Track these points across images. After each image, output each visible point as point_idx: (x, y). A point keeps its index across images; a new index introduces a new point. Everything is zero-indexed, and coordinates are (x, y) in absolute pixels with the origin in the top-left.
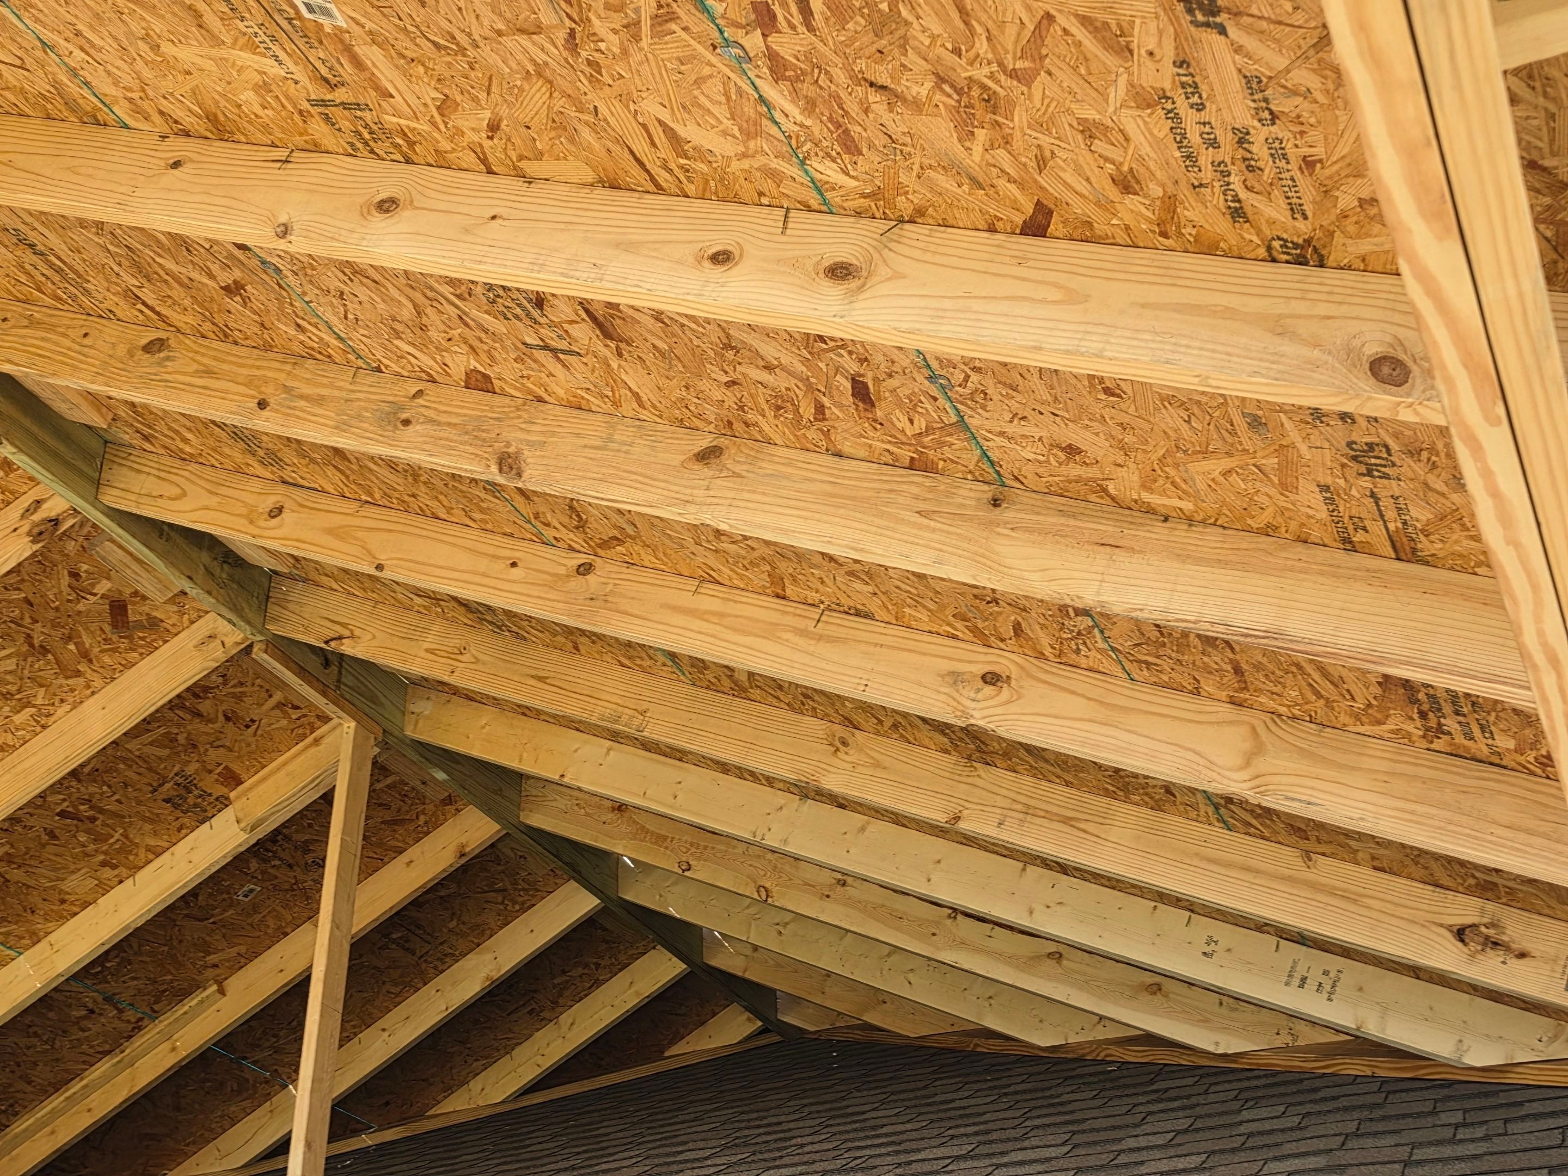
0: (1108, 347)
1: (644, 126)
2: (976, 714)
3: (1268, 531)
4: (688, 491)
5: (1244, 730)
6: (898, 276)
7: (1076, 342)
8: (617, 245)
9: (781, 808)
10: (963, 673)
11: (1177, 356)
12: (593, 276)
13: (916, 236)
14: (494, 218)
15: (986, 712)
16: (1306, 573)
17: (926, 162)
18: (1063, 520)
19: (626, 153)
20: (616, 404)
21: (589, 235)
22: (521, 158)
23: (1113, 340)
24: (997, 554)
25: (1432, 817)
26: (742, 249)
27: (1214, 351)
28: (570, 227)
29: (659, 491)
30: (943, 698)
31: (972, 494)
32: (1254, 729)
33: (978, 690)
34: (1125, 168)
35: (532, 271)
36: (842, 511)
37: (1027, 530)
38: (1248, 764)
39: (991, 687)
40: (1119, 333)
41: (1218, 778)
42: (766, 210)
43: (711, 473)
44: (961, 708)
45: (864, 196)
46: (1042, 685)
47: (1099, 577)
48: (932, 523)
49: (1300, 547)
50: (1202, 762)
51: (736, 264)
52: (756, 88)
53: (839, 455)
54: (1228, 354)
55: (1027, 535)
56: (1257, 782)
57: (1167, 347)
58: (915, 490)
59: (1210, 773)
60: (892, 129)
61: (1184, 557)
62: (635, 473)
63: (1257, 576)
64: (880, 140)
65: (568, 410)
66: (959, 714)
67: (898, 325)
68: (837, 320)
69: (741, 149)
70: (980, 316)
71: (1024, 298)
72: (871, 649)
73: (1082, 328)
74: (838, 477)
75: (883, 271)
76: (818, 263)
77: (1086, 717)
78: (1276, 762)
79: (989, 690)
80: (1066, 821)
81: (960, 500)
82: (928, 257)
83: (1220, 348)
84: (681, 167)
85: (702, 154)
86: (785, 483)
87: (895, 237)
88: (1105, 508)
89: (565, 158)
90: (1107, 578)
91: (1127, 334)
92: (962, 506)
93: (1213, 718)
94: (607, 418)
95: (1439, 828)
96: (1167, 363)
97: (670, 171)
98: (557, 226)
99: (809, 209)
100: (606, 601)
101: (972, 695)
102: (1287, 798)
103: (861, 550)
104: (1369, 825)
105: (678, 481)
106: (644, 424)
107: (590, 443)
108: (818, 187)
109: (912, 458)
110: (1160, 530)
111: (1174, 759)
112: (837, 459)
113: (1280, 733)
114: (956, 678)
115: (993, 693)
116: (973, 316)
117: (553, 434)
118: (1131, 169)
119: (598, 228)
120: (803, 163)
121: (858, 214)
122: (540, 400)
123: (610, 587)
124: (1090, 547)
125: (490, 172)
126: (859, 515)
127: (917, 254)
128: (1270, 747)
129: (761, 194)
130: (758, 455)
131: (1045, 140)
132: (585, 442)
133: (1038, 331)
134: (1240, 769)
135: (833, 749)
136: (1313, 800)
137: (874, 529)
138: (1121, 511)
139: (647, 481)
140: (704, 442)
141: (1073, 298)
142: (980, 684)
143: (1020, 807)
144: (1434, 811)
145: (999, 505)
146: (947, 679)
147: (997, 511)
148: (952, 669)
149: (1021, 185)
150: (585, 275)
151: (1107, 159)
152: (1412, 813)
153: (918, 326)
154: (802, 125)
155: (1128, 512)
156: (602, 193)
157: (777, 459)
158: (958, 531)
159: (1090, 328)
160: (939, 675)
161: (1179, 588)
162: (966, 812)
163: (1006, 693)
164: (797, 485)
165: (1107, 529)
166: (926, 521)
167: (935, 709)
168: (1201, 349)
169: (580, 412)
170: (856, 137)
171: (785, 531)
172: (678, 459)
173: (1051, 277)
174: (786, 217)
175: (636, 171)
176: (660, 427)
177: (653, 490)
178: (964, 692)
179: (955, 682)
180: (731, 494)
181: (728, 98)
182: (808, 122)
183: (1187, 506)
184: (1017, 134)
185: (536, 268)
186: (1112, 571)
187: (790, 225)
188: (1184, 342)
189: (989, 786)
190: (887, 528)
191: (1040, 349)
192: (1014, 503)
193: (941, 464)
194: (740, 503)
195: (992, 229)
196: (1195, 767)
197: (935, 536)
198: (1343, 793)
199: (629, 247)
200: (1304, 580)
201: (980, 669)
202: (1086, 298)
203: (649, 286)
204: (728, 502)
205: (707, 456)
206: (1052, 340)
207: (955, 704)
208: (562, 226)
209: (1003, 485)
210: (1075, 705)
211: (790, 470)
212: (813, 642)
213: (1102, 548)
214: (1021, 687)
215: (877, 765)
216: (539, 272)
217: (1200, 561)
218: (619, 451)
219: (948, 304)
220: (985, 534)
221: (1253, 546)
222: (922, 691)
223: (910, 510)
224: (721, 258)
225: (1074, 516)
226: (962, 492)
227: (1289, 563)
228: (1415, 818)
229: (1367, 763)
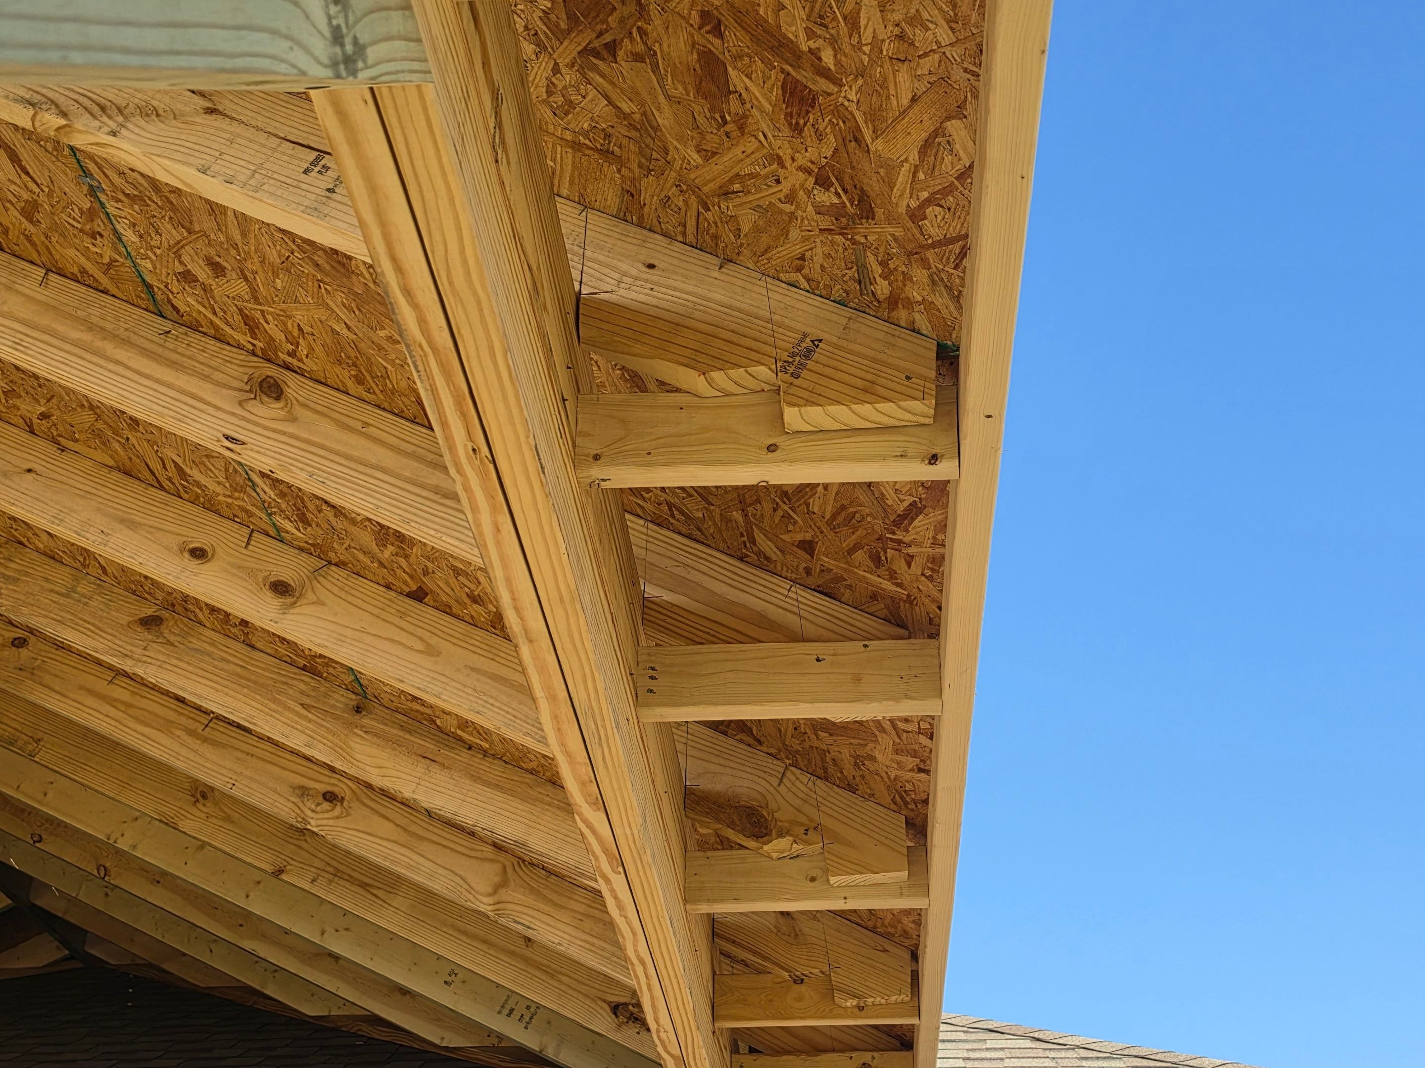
0: (444, 692)
1: (161, 458)
2: (313, 822)
3: (532, 772)
4: (129, 647)
5: (497, 867)
6: (319, 603)
7: (425, 684)
8: (122, 521)
9: (136, 819)
10: (310, 789)
11: (485, 710)
12: (100, 540)
13: (337, 576)
14: (29, 471)
15: (320, 822)
16: (549, 805)
17: (352, 545)
18: (401, 734)
19: (143, 464)
20: (84, 566)
21: (101, 506)
22: (60, 436)
23: (448, 688)
24: (351, 748)
25: (603, 949)
26: (214, 551)
27: (508, 712)
28: (88, 496)
29: (106, 642)
30: (290, 805)
31: (343, 699)
32: (504, 867)
33: (318, 804)
34: (476, 593)
35: (53, 523)
36: (245, 691)
37: (376, 735)
38: (495, 892)
39: (327, 804)
40: (454, 684)
41: (473, 900)
42: (237, 526)
43: (150, 637)
44: (302, 815)
45: (306, 542)
46: (364, 808)
47: (417, 780)
48: (310, 715)
49: (549, 787)
50: (465, 886)
51: (208, 561)
52: (247, 474)
53: (253, 647)
54: (515, 717)
55: (375, 739)
56: (497, 906)
57: (480, 702)
58: (302, 686)
59: (468, 895)
60: (334, 524)
61: (476, 779)
62: (89, 623)
63: (519, 801)
64: (325, 526)
65: (43, 557)
66: (300, 819)
67: (313, 639)
68: (272, 623)
69: (229, 493)
70: (370, 649)
71: (400, 643)
72: (243, 756)
73: (431, 674)
74: (247, 663)
75: (310, 596)
76: (266, 578)
77: (392, 838)
78: (514, 894)
79: (326, 805)
80: (364, 886)
81: (333, 702)
82: (343, 595)
83: (510, 710)
84: (182, 485)
85: (198, 484)
86: (207, 658)
87: (323, 574)
88: (432, 731)
89: (96, 449)
90: (422, 782)
91: (459, 686)
92: (333, 706)
93: (479, 854)
94: (74, 572)
95: (606, 958)
96: (478, 713)
97: (173, 484)
98: (78, 492)
99: (268, 535)
100: (33, 674)
101: (313, 807)
102: (515, 922)
103: (255, 724)
104: (563, 948)
105: (122, 637)
106: (103, 584)
107: (57, 589)
108: (278, 530)
109: (305, 665)
110: (464, 756)
111: (447, 881)
112: (249, 649)
113: (521, 874)
114: (303, 792)
115: (329, 808)
116: (365, 647)
117: (26, 574)
118: (479, 595)
119: (110, 504)
120: (270, 515)
121: (301, 549)
122: (21, 543)
123: (38, 662)
124: (416, 757)
125: (32, 432)
126: (258, 697)
127: (336, 590)
128: (512, 881)
129: (235, 516)
130: (190, 631)
131: (430, 565)
132: (53, 587)
133: (403, 669)
134: (490, 895)
135: (194, 800)
136: (532, 926)
137: (267, 710)
138: (441, 735)
139: (97, 631)
140: (150, 611)
141: (430, 651)
142: (321, 799)
143: (330, 869)
144: (606, 946)
145: (360, 712)
146: (297, 791)
147: (358, 717)
148: (302, 784)
149: (412, 577)
150: (94, 538)
151: (465, 586)
152: (593, 944)
153: (326, 643)
154: (274, 500)
155: (446, 737)
156: (117, 476)
157: (204, 638)
158: (328, 725)
159: (436, 676)
160: (291, 787)
161: (468, 799)
162: (289, 867)
163: (338, 810)
164: (216, 663)
165: (430, 746)
166: (305, 712)
167: (282, 813)
168: (500, 709)
169: (52, 561)
170: (309, 519)
171: (200, 697)
172: (124, 619)
173: (419, 632)
174: (250, 535)
175: (147, 474)
176: (116, 590)
177: (101, 640)
178: (308, 804)
179: (302, 795)
180: (161, 658)
181: (227, 470)
182: (279, 500)
183: (485, 745)
184: (413, 556)
185: (57, 522)
186: (426, 778)
187: (252, 543)
188: (491, 701)
189: (311, 850)
190: (276, 711)
191: (402, 681)
192: (371, 713)
193: (325, 674)
194: (169, 667)
195: (388, 587)
196: (459, 888)
197: (310, 726)
198: (552, 924)
199: (131, 525)
200: (548, 810)
201: (322, 788)
202: (439, 654)
203: (141, 560)
204: (159, 663)
205: (150, 623)
206: (410, 677)
207: (298, 811)
208: (82, 493)
209: (366, 698)
210: (385, 828)
211: (211, 649)
212: (198, 742)
213: (423, 760)
214: (350, 808)
215: (228, 819)
216: (58, 525)
217: (486, 783)
218: (79, 601)
219: (349, 633)
220: (345, 732)
221: (521, 779)
222: (276, 797)
223: (296, 702)
224: (198, 554)
225: (409, 732)
226: (336, 696)
227: (540, 796)
228: (593, 949)
229: (573, 905)
